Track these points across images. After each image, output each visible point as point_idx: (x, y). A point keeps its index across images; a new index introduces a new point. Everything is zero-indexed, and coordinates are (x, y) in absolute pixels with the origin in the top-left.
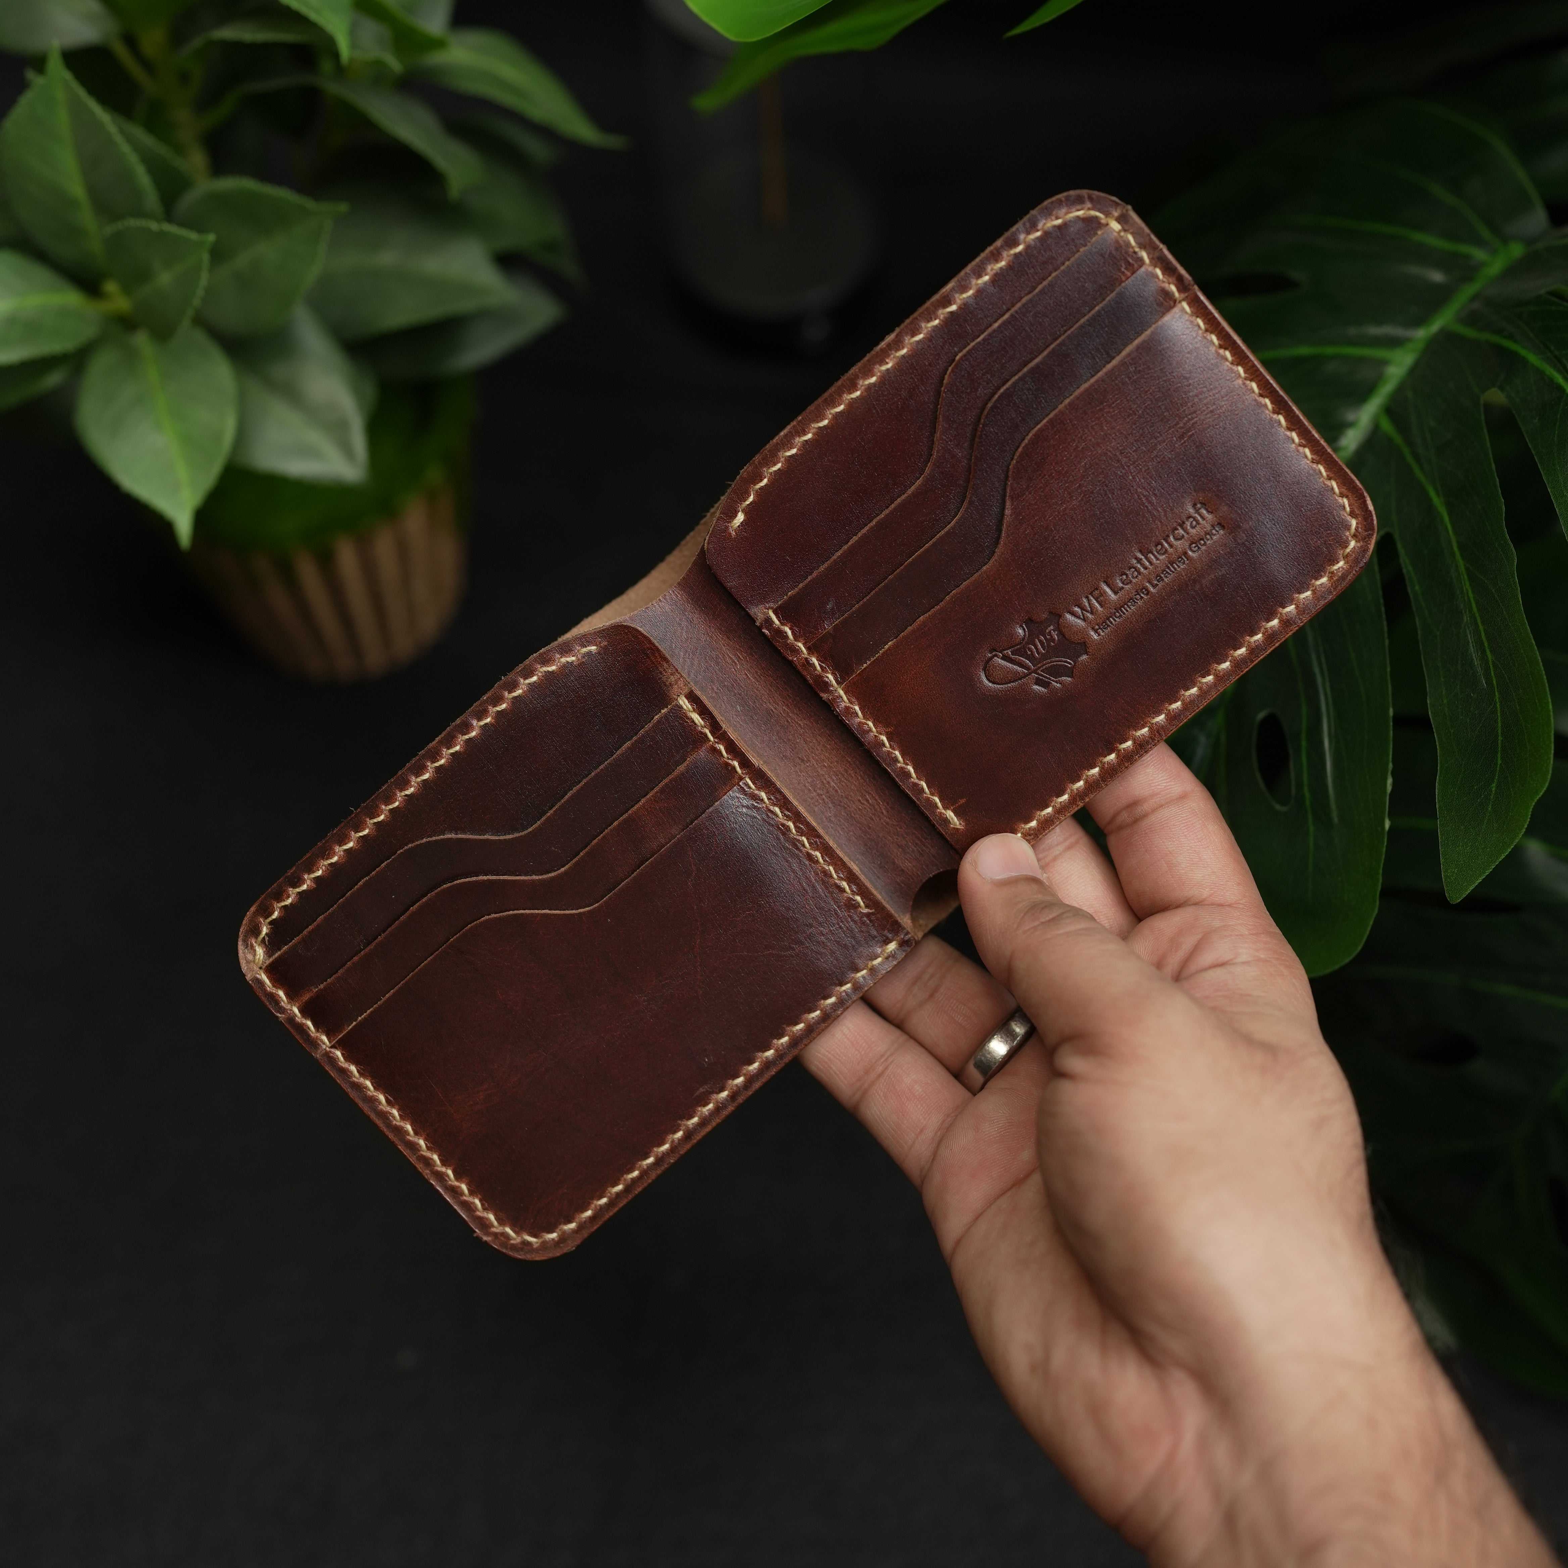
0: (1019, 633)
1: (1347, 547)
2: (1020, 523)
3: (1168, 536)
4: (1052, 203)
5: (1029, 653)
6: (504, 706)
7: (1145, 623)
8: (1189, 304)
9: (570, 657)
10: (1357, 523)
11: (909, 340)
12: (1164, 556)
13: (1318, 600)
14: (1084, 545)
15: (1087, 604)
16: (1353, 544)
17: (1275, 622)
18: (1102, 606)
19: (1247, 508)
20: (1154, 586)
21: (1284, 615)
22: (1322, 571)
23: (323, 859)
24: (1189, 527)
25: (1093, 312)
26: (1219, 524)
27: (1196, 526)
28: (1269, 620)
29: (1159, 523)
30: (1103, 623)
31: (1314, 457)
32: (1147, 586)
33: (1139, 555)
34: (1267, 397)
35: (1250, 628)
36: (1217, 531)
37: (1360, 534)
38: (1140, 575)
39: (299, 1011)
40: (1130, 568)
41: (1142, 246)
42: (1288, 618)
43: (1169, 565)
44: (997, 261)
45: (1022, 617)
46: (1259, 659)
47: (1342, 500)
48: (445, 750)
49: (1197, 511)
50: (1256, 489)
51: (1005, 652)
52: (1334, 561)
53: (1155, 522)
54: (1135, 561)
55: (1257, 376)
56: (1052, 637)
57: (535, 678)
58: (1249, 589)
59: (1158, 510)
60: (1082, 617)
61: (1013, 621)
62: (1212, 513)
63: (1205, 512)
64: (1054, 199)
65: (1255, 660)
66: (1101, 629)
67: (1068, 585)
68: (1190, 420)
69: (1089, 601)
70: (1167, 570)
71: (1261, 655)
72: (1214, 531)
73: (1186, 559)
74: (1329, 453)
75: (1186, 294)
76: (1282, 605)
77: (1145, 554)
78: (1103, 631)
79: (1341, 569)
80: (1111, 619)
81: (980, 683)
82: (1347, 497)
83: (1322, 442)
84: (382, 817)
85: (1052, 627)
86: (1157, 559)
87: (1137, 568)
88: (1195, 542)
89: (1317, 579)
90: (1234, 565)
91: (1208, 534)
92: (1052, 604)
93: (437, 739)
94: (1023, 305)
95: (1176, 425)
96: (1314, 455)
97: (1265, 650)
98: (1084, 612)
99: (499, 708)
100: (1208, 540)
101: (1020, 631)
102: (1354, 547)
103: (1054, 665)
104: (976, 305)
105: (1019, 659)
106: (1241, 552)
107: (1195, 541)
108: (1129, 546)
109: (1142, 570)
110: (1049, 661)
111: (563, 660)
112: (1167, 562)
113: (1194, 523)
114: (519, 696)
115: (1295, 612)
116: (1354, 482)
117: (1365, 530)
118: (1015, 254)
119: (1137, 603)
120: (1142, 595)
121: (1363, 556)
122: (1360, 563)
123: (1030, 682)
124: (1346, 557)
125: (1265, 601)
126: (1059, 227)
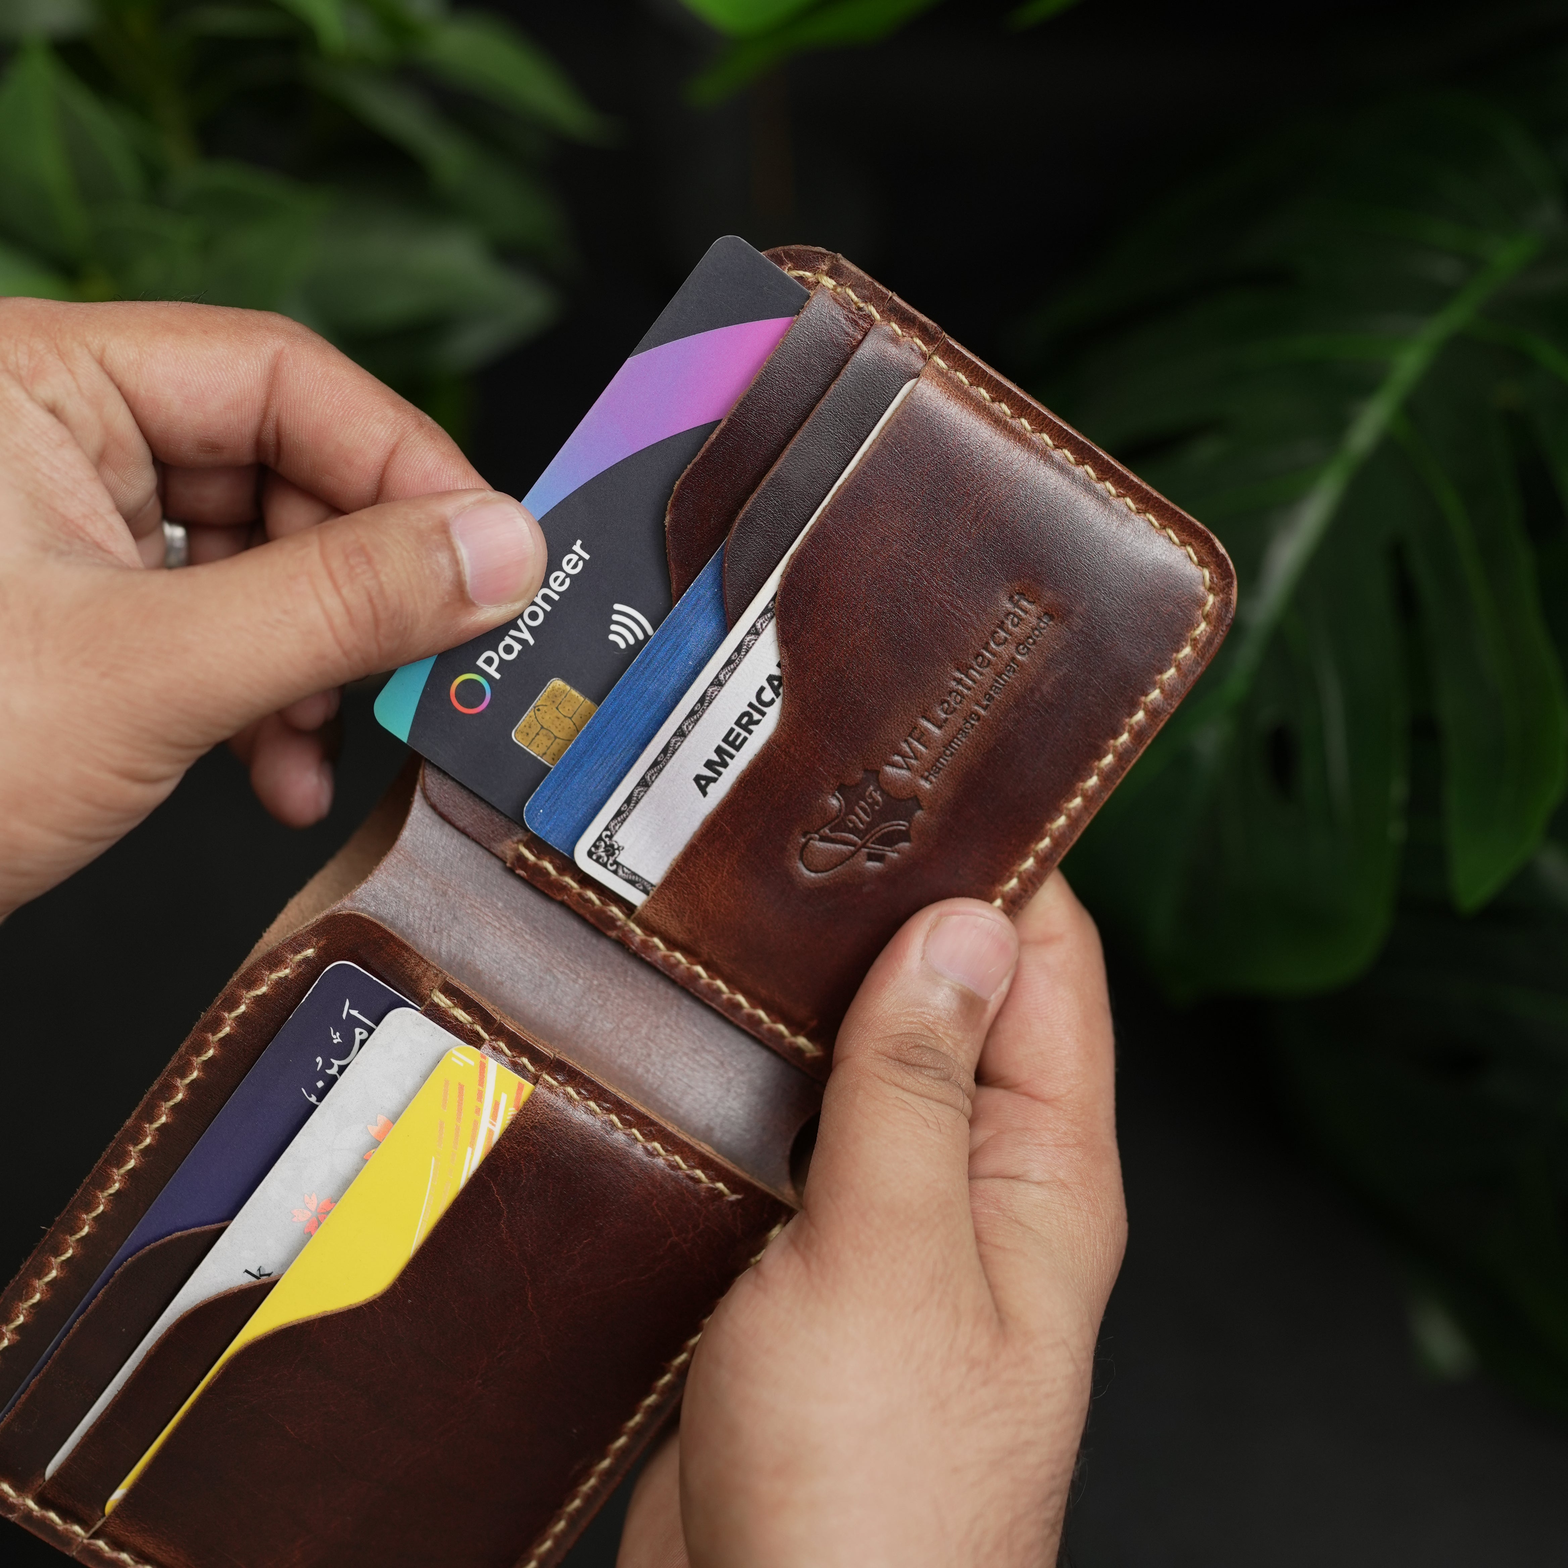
0: (833, 804)
1: (1205, 604)
2: (802, 671)
3: (988, 643)
5: (851, 825)
6: (211, 1053)
7: (983, 755)
8: (942, 357)
9: (281, 970)
10: (1210, 573)
12: (988, 669)
13: (1186, 676)
15: (908, 749)
16: (1211, 599)
17: (1140, 715)
18: (926, 747)
19: (1076, 587)
20: (985, 708)
21: (1148, 704)
22: (1182, 640)
23: (21, 1301)
24: (1010, 627)
25: (829, 392)
26: (1046, 614)
27: (1019, 623)
28: (1131, 715)
29: (973, 631)
30: (933, 768)
31: (1140, 506)
32: (976, 710)
33: (958, 675)
34: (1065, 447)
35: (1112, 729)
36: (1045, 623)
37: (1216, 585)
38: (964, 698)
39: (36, 1503)
40: (950, 693)
41: (867, 300)
42: (1155, 706)
43: (997, 678)
45: (833, 784)
46: (1132, 764)
47: (1186, 549)
48: (147, 1126)
49: (1016, 605)
50: (1080, 561)
51: (822, 831)
52: (1193, 624)
53: (968, 630)
54: (954, 683)
55: (1047, 425)
57: (243, 1008)
58: (1100, 684)
59: (968, 615)
60: (905, 766)
61: (822, 792)
62: (1034, 602)
63: (1025, 603)
65: (1127, 767)
66: (932, 775)
67: (880, 731)
68: (981, 496)
69: (909, 745)
70: (995, 684)
71: (1133, 759)
72: (1042, 624)
73: (1015, 666)
74: (1156, 498)
75: (936, 346)
76: (1144, 692)
77: (965, 672)
78: (935, 777)
79: (1204, 633)
80: (941, 760)
81: (800, 876)
82: (1190, 544)
83: (1144, 486)
84: (86, 1229)
85: (871, 788)
86: (981, 674)
87: (959, 691)
89: (1178, 651)
90: (1076, 659)
91: (1036, 629)
92: (865, 759)
93: (134, 1114)
95: (966, 506)
96: (1137, 504)
97: (1136, 751)
98: (907, 759)
99: (204, 1058)
100: (1037, 636)
101: (834, 802)
102: (1214, 603)
105: (841, 836)
106: (1080, 642)
107: (1021, 642)
108: (942, 667)
109: (965, 691)
110: (878, 829)
111: (274, 976)
112: (994, 675)
113: (1016, 620)
114: (227, 1035)
115: (1160, 697)
116: (1194, 525)
117: (1221, 579)
119: (969, 733)
120: (973, 722)
121: (1227, 611)
122: (1225, 620)
123: (860, 860)
124: (1206, 617)
125: (1121, 693)
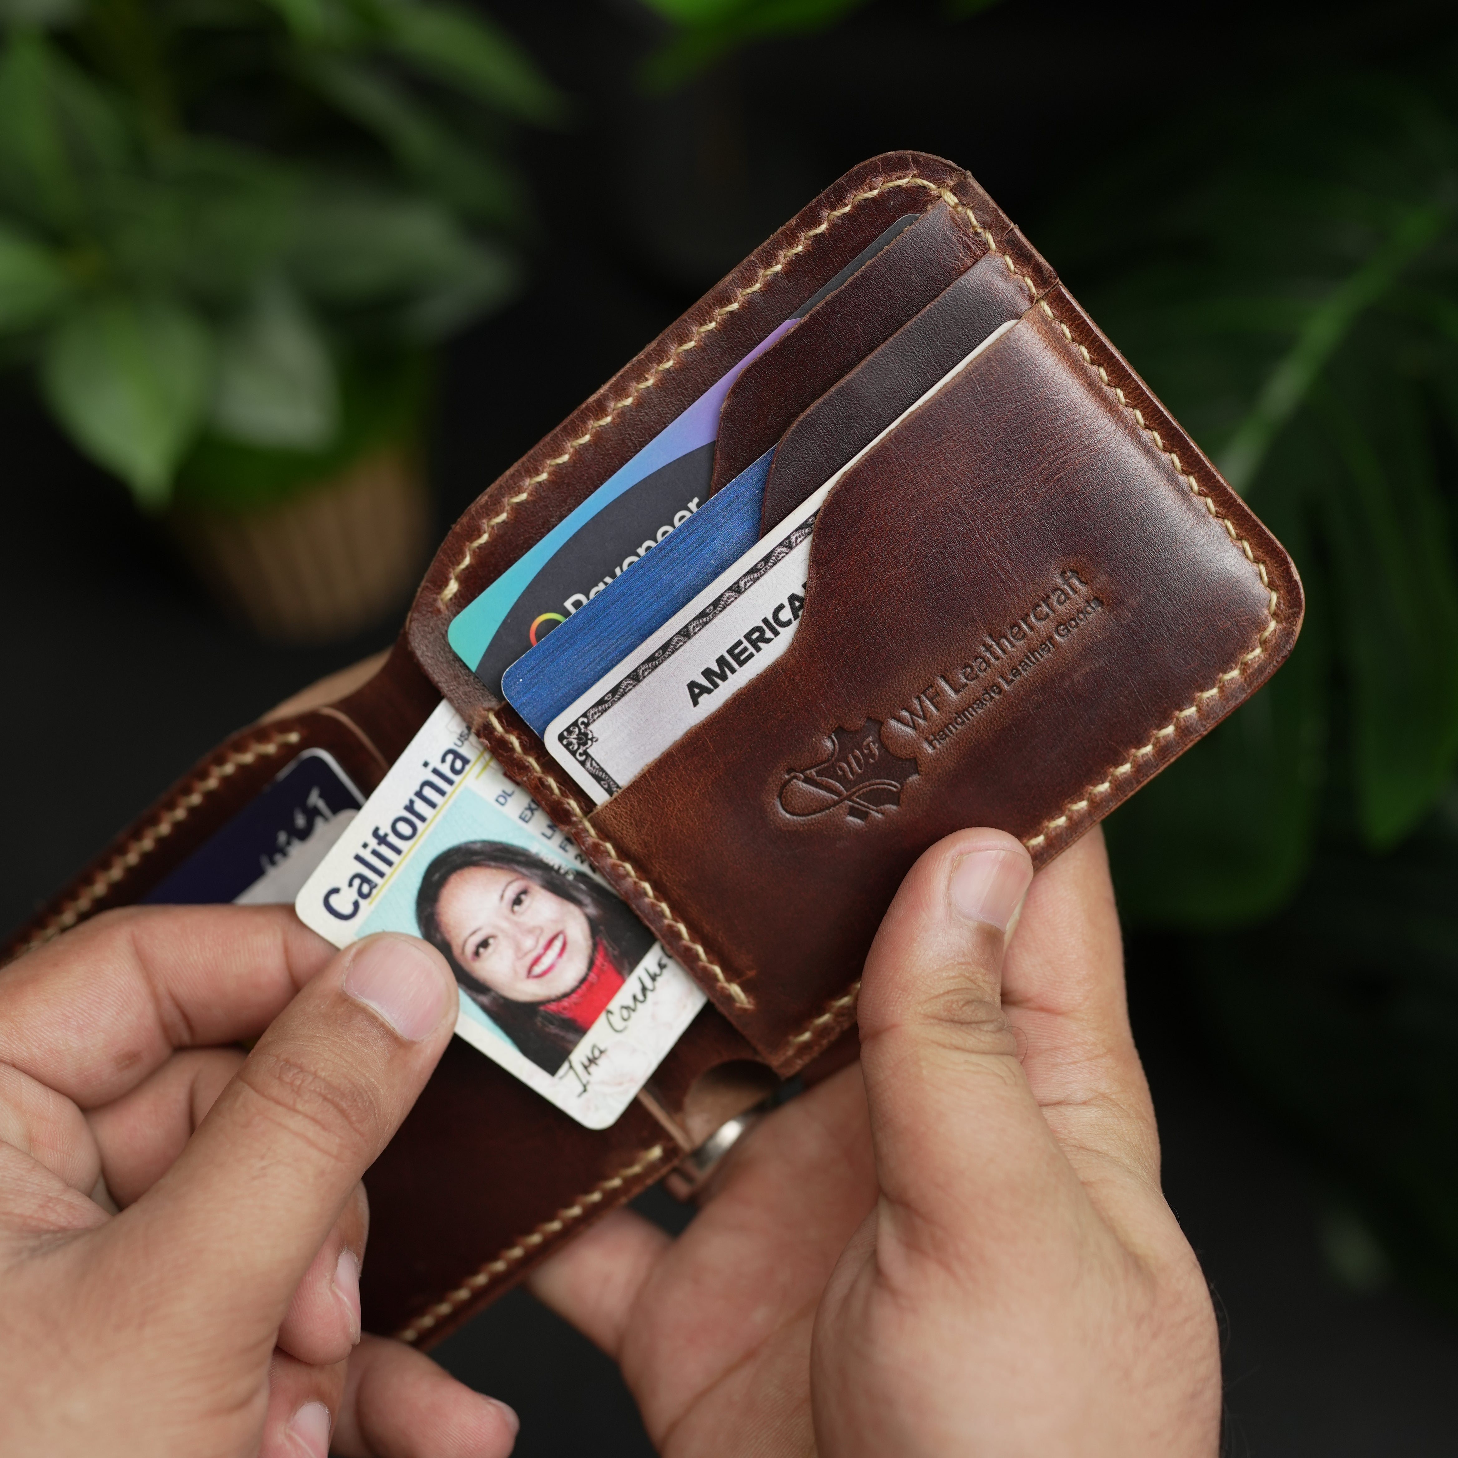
0: (827, 746)
1: (1265, 629)
2: (828, 597)
3: (1028, 615)
4: (864, 167)
5: (840, 773)
7: (996, 731)
8: (1051, 305)
10: (1278, 598)
11: (676, 349)
12: (1022, 642)
13: (1227, 700)
14: (913, 626)
15: (918, 707)
16: (1273, 625)
17: (1169, 730)
18: (938, 709)
19: (1133, 577)
20: (1009, 682)
21: (1182, 720)
22: (1232, 661)
24: (1055, 604)
25: (923, 312)
26: (1096, 598)
27: (1065, 601)
28: (1160, 727)
29: (1015, 598)
30: (938, 733)
31: (1220, 510)
32: (999, 682)
33: (989, 641)
34: (1156, 430)
35: (1137, 737)
36: (1092, 608)
37: (1282, 612)
38: (989, 666)
40: (977, 658)
41: (986, 226)
42: (1188, 724)
43: (1029, 654)
44: (791, 245)
45: (831, 725)
46: (1149, 779)
47: (1258, 566)
49: (1067, 581)
50: (1145, 551)
51: (808, 772)
52: (1248, 648)
53: (1009, 597)
54: (983, 649)
55: (1142, 402)
56: (871, 751)
58: (1135, 686)
59: (1014, 580)
60: (911, 724)
61: (819, 730)
62: (1086, 583)
63: (1077, 582)
64: (867, 162)
65: (1143, 781)
66: (938, 740)
67: (893, 680)
68: (1058, 458)
69: (921, 702)
70: (1026, 660)
71: (1151, 774)
72: (1089, 608)
73: (1051, 646)
74: (1239, 505)
75: (1047, 291)
76: (1179, 707)
77: (996, 639)
78: (940, 743)
79: (1257, 659)
80: (950, 726)
81: (774, 814)
82: (1264, 563)
85: (870, 739)
86: (1013, 646)
87: (986, 659)
88: (1063, 623)
89: (1225, 672)
90: (1116, 654)
91: (1082, 612)
92: (871, 707)
94: (828, 304)
95: (1039, 465)
96: (1218, 507)
97: (1157, 766)
98: (915, 717)
100: (1081, 620)
101: (829, 744)
102: (1275, 630)
103: (874, 789)
104: (764, 303)
105: (827, 782)
106: (1125, 637)
108: (974, 628)
109: (993, 660)
110: (867, 783)
112: (1026, 651)
113: (1063, 597)
115: (1196, 716)
116: (1273, 543)
117: (1288, 606)
118: (816, 236)
119: (986, 705)
120: (993, 694)
121: (1287, 642)
122: (1282, 651)
123: (841, 812)
124: (1263, 643)
125: (1156, 702)
126: (873, 200)
